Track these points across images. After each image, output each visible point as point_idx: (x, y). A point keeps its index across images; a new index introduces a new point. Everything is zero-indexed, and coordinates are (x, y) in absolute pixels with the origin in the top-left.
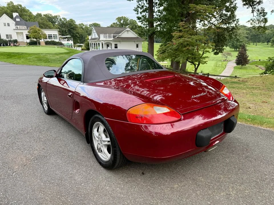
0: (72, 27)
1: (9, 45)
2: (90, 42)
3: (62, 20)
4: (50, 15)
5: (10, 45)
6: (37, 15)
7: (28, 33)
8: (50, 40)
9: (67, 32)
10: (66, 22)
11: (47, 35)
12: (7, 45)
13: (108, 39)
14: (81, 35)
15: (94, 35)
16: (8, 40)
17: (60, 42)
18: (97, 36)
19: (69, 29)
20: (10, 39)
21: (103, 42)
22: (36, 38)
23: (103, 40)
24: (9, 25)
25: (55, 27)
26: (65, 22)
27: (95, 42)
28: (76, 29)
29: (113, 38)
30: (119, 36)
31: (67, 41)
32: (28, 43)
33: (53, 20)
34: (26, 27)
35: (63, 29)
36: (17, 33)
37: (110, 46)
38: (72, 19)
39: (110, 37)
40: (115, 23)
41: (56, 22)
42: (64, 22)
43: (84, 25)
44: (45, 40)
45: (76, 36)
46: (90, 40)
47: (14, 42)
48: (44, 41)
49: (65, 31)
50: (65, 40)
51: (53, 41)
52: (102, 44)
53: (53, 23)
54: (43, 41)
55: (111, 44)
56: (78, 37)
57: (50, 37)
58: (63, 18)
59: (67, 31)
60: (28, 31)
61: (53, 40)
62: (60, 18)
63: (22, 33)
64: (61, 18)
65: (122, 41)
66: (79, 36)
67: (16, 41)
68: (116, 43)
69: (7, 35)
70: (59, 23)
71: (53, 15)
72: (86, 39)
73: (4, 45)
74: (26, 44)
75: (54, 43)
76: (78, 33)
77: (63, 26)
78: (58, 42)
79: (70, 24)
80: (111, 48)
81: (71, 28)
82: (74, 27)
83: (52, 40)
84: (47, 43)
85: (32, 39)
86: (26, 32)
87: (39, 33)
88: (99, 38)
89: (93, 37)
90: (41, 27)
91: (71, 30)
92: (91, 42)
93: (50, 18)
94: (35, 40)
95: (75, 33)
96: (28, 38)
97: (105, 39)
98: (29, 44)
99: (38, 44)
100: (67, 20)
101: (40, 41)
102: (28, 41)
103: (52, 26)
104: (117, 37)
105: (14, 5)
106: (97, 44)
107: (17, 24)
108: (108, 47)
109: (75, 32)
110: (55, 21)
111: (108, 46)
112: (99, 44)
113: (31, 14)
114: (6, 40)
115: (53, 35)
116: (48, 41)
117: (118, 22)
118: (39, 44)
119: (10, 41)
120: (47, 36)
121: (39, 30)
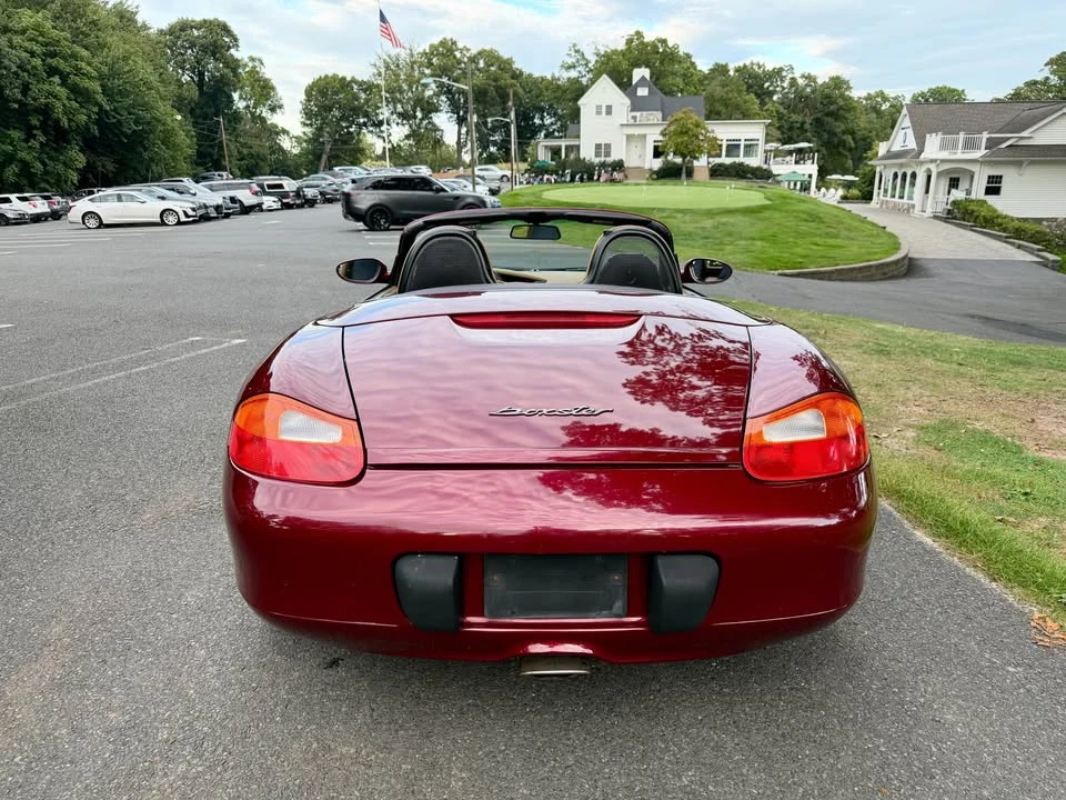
0: (832, 107)
1: (596, 177)
2: (878, 170)
3: (801, 82)
4: (759, 68)
5: (598, 179)
6: (712, 71)
7: (661, 138)
8: (728, 161)
9: (806, 131)
10: (813, 92)
11: (724, 144)
12: (590, 179)
13: (960, 155)
14: (864, 140)
15: (903, 138)
16: (597, 161)
17: (765, 167)
18: (912, 144)
19: (819, 115)
20: (603, 159)
21: (933, 167)
22: (684, 156)
23: (932, 161)
24: (609, 110)
25: (767, 110)
26: (808, 90)
27: (901, 165)
28: (847, 115)
29: (986, 149)
30: (1021, 138)
31: (797, 162)
32: (654, 172)
33: (767, 85)
34: (659, 115)
35: (794, 117)
36: (629, 137)
37: (964, 185)
38: (838, 78)
39: (970, 145)
40: (1035, 83)
41: (774, 92)
42: (804, 89)
43: (885, 99)
44: (711, 160)
45: (843, 143)
46: (884, 158)
47: (614, 170)
48: (709, 163)
49: (803, 123)
50: (788, 158)
51: (741, 164)
52: (929, 177)
53: (763, 95)
54: (706, 164)
55: (972, 177)
56: (850, 150)
57: (733, 149)
58: (803, 76)
59: (807, 126)
60: (662, 128)
61: (741, 159)
62: (790, 76)
63: (644, 136)
64: (797, 75)
65: (1032, 163)
66: (853, 145)
67: (618, 166)
68: (995, 172)
69: (598, 146)
70: (785, 96)
71: (769, 67)
72: (870, 154)
73: (582, 180)
74: (647, 175)
75: (740, 172)
76: (852, 133)
77: (796, 106)
78: (759, 169)
79: (828, 97)
80: (968, 192)
81: (828, 115)
82: (841, 108)
83: (737, 160)
84: (717, 172)
85: (669, 158)
86: (654, 135)
87: (697, 137)
88: (921, 151)
89: (896, 147)
90: (713, 114)
91: (826, 119)
92: (885, 166)
93: (756, 76)
94: (679, 160)
95: (838, 130)
96: (657, 153)
97: (945, 155)
98: (655, 176)
99: (684, 176)
100: (820, 82)
101: (696, 163)
102: (657, 164)
103: (757, 107)
104: (1011, 146)
105: (646, 40)
106: (904, 175)
107: (637, 105)
108: (953, 191)
109: (839, 127)
110: (771, 88)
111: (954, 183)
112: (914, 175)
113: (692, 70)
114: (592, 163)
115: (742, 143)
116: (720, 165)
117: (1052, 77)
118: (690, 173)
119: (603, 165)
120: (721, 146)
121: (697, 125)
